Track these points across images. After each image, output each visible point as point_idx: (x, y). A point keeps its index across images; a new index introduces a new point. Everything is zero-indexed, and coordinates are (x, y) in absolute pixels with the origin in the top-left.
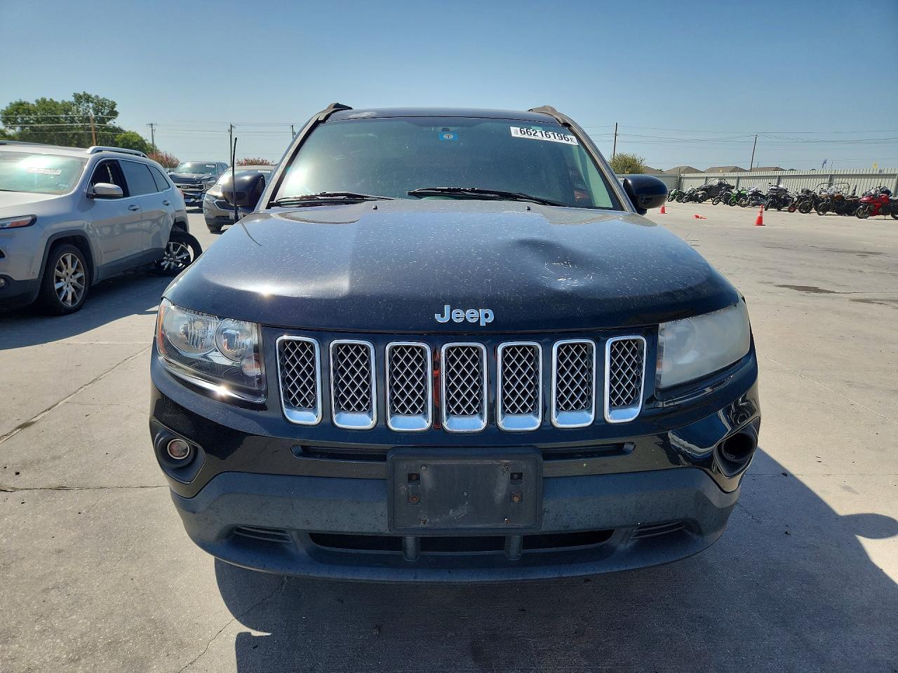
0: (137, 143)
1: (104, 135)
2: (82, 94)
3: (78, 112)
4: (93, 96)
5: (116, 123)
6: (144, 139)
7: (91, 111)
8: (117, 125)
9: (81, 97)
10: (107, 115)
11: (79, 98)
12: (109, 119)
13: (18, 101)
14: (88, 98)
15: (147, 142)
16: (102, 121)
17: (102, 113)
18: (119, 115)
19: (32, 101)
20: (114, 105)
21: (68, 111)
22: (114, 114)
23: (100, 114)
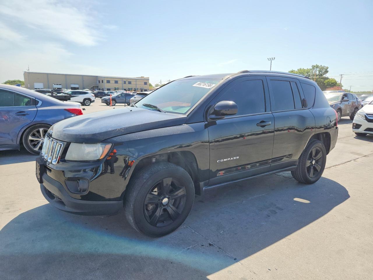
0: (333, 83)
1: (320, 81)
2: (315, 65)
3: (312, 72)
4: (320, 66)
5: (327, 75)
6: (337, 81)
7: (317, 71)
8: (326, 76)
9: (315, 66)
10: (324, 72)
11: (314, 67)
12: (324, 74)
13: (292, 70)
14: (317, 67)
15: (338, 83)
16: (321, 75)
17: (322, 72)
18: (329, 72)
19: (296, 70)
20: (328, 68)
21: (309, 72)
22: (327, 72)
23: (321, 72)
